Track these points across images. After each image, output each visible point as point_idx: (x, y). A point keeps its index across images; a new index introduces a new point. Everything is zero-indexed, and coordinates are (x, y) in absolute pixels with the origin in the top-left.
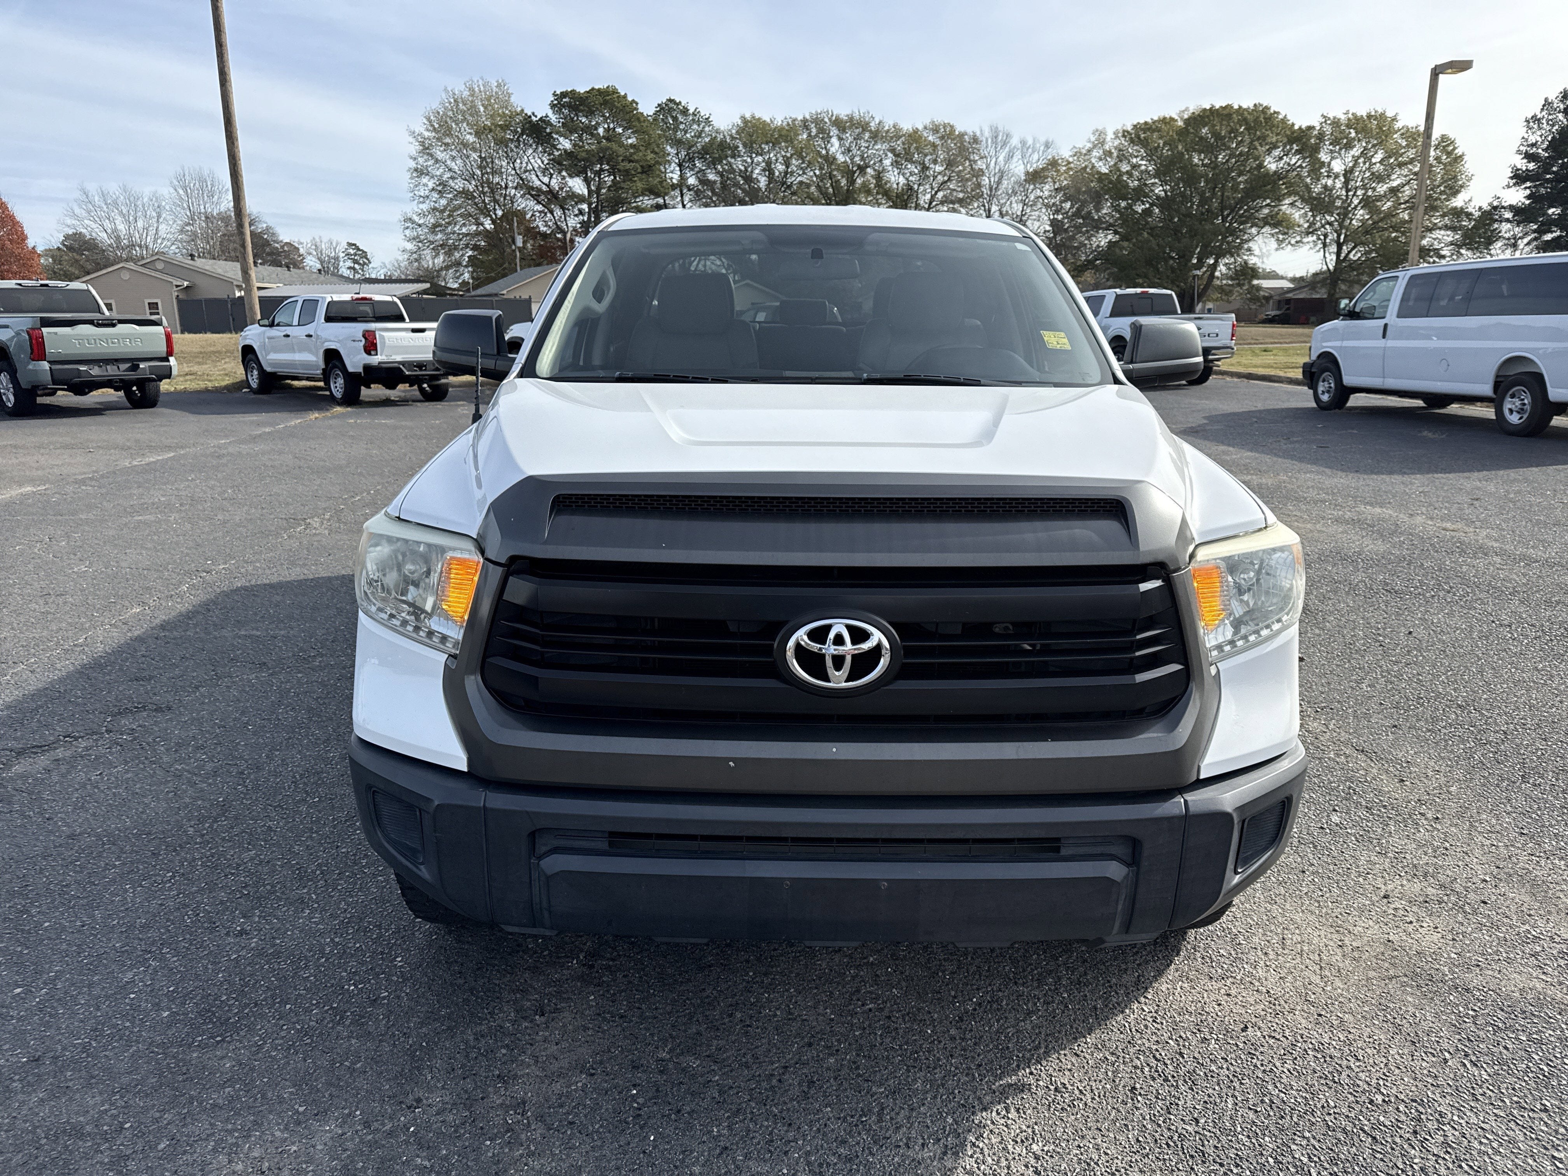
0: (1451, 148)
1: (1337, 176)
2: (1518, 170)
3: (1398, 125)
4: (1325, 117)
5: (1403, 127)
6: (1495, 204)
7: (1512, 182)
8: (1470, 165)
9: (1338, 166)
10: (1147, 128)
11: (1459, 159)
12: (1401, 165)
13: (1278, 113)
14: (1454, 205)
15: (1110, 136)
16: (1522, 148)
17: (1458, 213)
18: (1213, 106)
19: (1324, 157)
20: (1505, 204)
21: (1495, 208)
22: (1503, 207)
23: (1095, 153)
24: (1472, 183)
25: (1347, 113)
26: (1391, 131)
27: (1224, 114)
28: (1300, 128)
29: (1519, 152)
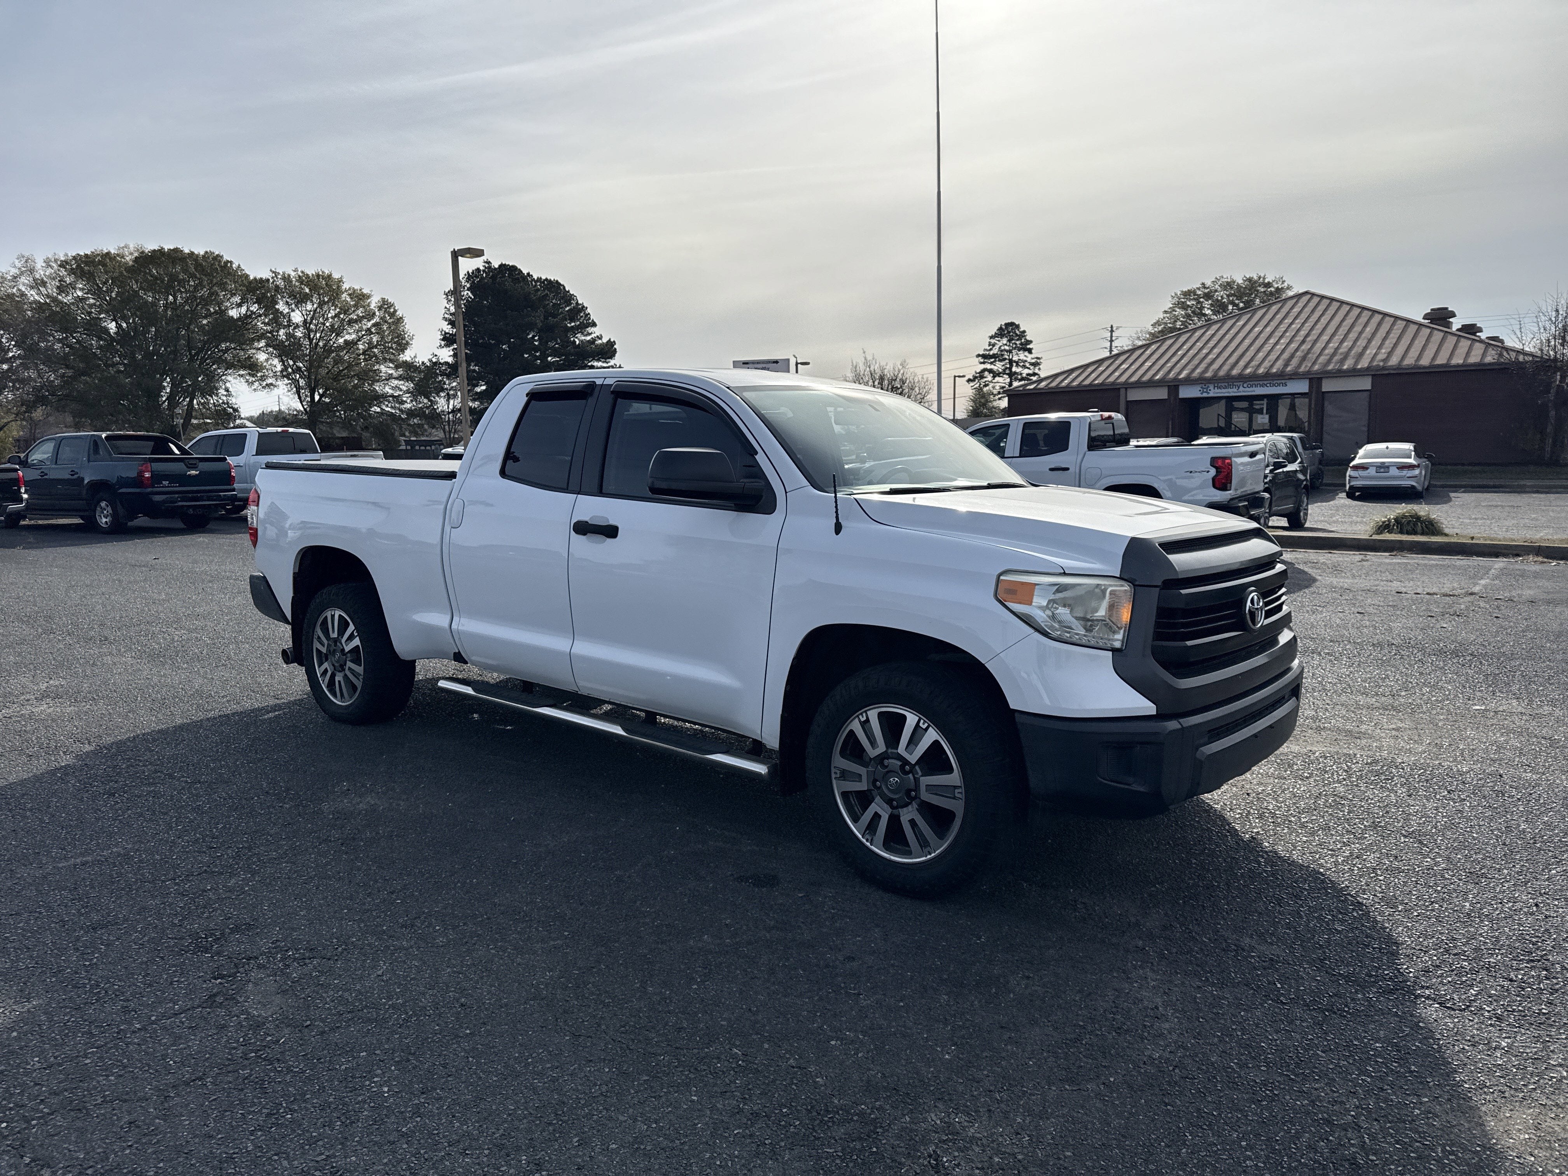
0: (392, 310)
1: (297, 326)
2: (446, 333)
3: (345, 286)
4: (273, 272)
5: (350, 289)
6: (434, 360)
7: (443, 343)
8: (410, 327)
9: (297, 317)
10: (88, 260)
11: (400, 320)
12: (351, 322)
13: (231, 262)
14: (404, 359)
15: (40, 264)
16: (446, 316)
17: (409, 367)
18: (162, 248)
19: (281, 306)
20: (442, 361)
21: (435, 364)
22: (440, 363)
23: (23, 279)
24: (413, 342)
25: (296, 270)
26: (338, 292)
27: (175, 257)
28: (255, 279)
29: (445, 319)
